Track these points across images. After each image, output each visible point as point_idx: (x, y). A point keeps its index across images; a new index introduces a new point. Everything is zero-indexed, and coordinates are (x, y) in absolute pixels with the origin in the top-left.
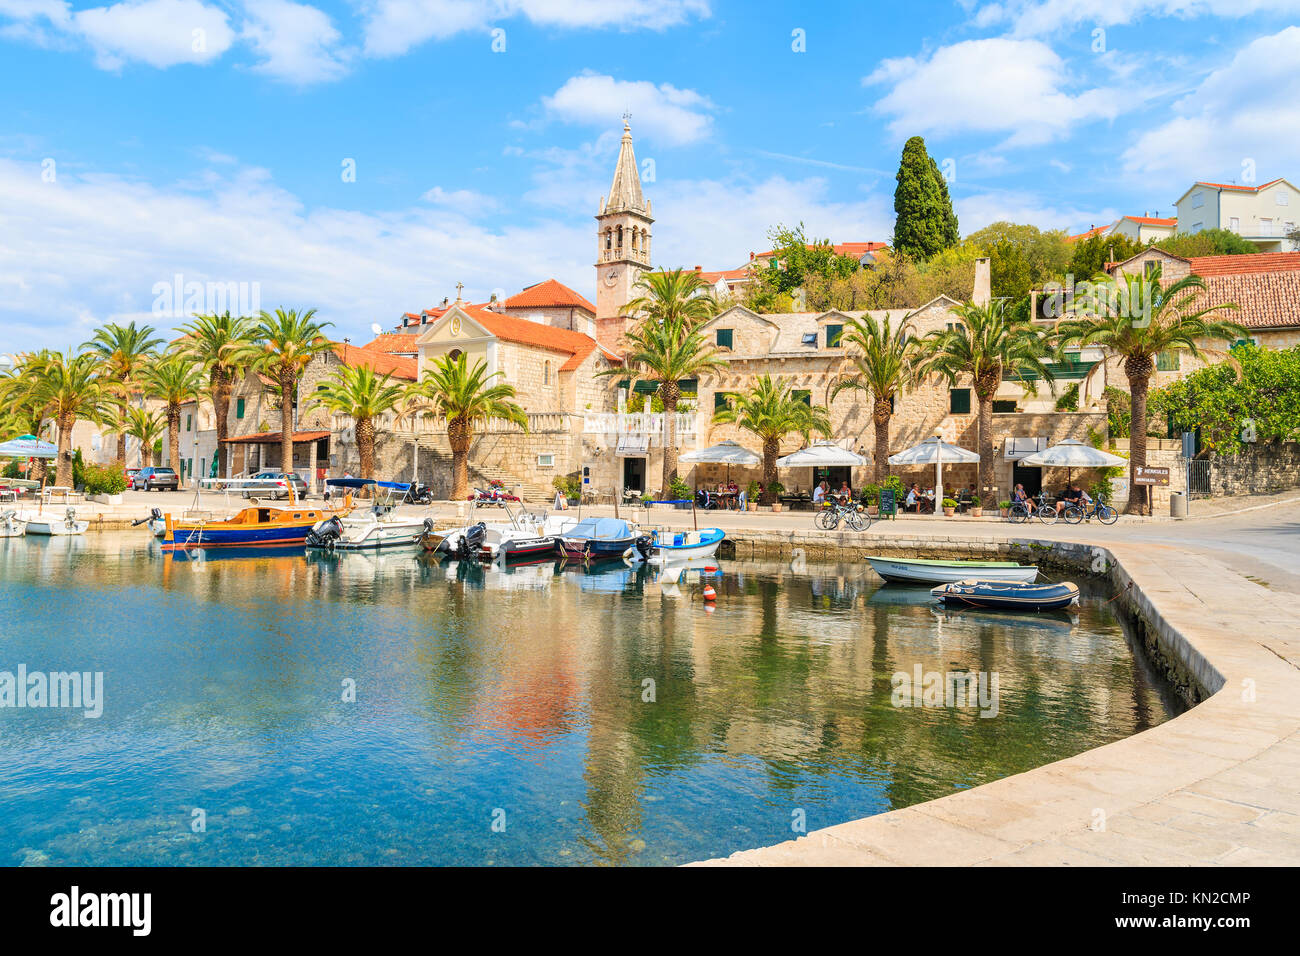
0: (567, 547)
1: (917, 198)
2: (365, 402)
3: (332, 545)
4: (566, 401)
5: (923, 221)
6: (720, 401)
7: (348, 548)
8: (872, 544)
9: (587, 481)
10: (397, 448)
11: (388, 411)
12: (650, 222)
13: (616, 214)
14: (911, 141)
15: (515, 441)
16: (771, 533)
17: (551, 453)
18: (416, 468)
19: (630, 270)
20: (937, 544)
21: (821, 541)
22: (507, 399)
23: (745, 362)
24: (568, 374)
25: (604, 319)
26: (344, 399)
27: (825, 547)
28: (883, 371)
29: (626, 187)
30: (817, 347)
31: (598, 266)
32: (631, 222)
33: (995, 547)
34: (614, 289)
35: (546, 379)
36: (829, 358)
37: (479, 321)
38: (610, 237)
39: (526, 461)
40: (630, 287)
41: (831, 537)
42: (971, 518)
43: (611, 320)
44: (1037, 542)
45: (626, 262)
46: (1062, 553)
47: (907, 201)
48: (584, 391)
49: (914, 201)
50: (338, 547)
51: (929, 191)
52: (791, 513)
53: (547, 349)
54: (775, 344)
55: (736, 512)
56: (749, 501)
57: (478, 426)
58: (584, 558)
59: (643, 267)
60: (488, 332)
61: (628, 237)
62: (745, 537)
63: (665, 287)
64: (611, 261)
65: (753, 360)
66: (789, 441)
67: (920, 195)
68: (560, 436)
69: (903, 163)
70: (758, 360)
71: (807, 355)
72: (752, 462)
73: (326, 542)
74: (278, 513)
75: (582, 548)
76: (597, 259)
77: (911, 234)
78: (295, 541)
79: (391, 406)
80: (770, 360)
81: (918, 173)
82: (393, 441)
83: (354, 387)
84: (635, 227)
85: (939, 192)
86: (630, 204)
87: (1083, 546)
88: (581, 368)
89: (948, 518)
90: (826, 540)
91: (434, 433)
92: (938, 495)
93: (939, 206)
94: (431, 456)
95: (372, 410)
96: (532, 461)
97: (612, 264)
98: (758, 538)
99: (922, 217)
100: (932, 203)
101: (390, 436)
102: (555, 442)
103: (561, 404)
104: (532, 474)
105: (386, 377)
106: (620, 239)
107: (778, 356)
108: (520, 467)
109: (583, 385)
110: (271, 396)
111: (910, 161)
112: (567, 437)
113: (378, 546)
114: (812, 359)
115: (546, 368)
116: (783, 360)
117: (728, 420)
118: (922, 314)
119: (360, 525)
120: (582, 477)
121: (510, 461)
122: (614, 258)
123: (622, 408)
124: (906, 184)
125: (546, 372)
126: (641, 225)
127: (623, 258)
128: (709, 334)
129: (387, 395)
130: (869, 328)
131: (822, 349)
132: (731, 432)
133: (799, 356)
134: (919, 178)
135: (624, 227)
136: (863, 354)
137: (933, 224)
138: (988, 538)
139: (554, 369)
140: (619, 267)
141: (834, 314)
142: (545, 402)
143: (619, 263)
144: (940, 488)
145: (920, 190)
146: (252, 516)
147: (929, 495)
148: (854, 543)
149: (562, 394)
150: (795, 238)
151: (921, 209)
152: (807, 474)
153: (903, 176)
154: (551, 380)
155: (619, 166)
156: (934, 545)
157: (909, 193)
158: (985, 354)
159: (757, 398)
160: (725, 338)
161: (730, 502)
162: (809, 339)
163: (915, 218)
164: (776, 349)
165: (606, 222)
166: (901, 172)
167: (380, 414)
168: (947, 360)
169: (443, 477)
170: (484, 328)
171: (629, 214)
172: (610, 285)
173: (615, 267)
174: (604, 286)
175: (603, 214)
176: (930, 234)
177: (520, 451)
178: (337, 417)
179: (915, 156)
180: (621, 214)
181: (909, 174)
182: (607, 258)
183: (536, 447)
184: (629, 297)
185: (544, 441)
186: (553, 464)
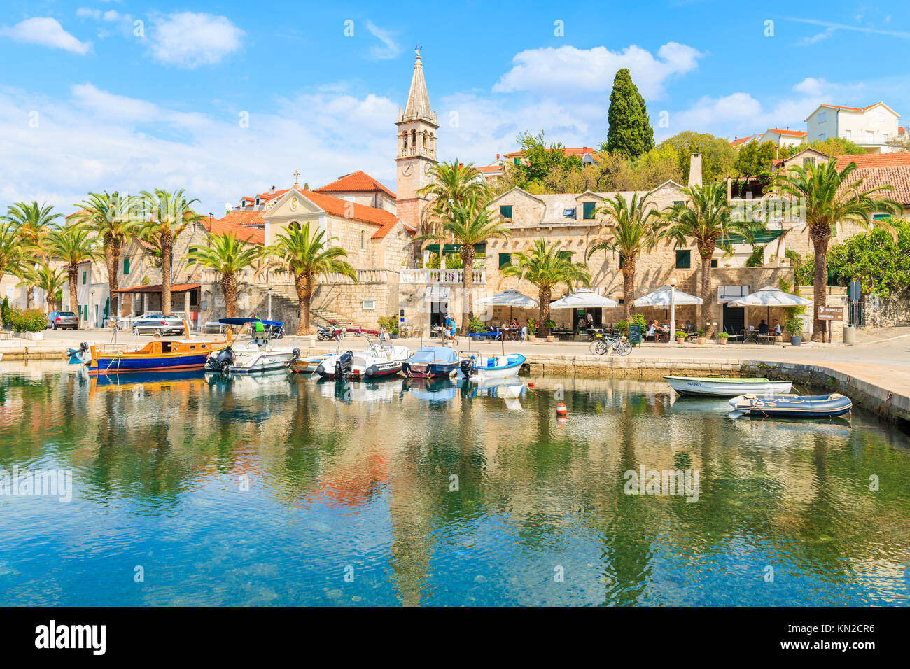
0: (413, 369)
1: (625, 113)
2: (230, 260)
3: (228, 370)
4: (377, 260)
5: (629, 131)
6: (505, 259)
7: (241, 372)
8: (636, 366)
9: (402, 320)
11: (247, 268)
12: (436, 127)
13: (411, 121)
14: (621, 71)
15: (344, 290)
16: (557, 358)
17: (372, 299)
18: (270, 310)
19: (422, 163)
20: (685, 365)
21: (596, 364)
22: (340, 258)
23: (522, 230)
24: (378, 240)
25: (403, 200)
26: (212, 258)
27: (599, 368)
28: (630, 236)
29: (418, 101)
30: (576, 219)
31: (398, 160)
32: (422, 127)
33: (730, 367)
34: (409, 178)
35: (362, 244)
36: (586, 227)
37: (313, 201)
38: (406, 139)
39: (354, 305)
40: (422, 176)
41: (603, 361)
42: (697, 345)
43: (408, 201)
44: (763, 363)
45: (419, 157)
46: (785, 371)
47: (617, 116)
48: (390, 253)
49: (623, 115)
50: (233, 372)
51: (634, 108)
52: (561, 343)
53: (363, 222)
54: (544, 217)
55: (519, 342)
56: (529, 334)
57: (319, 279)
58: (426, 378)
59: (432, 161)
60: (321, 209)
61: (420, 138)
62: (537, 361)
63: (449, 177)
64: (408, 156)
65: (528, 229)
66: (558, 289)
67: (627, 112)
68: (380, 286)
69: (614, 88)
70: (532, 229)
71: (569, 225)
72: (532, 304)
73: (223, 368)
74: (178, 345)
75: (425, 370)
76: (397, 155)
77: (620, 140)
78: (193, 366)
79: (250, 264)
80: (541, 228)
81: (625, 95)
82: (251, 290)
83: (221, 249)
84: (426, 131)
85: (640, 109)
86: (422, 114)
87: (803, 366)
88: (388, 236)
89: (680, 346)
90: (600, 362)
91: (285, 284)
92: (672, 329)
93: (641, 119)
94: (282, 302)
95: (235, 267)
96: (358, 305)
97: (409, 158)
98: (548, 361)
99: (629, 127)
100: (636, 117)
101: (249, 287)
102: (376, 291)
103: (373, 263)
104: (358, 315)
105: (245, 243)
106: (414, 140)
107: (547, 226)
108: (348, 310)
109: (389, 248)
110: (151, 257)
111: (620, 86)
112: (384, 287)
113: (263, 370)
114: (573, 227)
115: (362, 236)
116: (550, 229)
117: (513, 273)
118: (654, 194)
119: (247, 353)
120: (399, 317)
121: (341, 306)
122: (409, 155)
123: (428, 265)
124: (617, 103)
125: (362, 239)
126: (430, 130)
127: (417, 154)
128: (494, 209)
129: (246, 255)
130: (620, 204)
131: (580, 220)
132: (512, 282)
133: (563, 225)
134: (626, 99)
135: (417, 131)
136: (616, 224)
137: (636, 133)
138: (723, 360)
139: (368, 237)
140: (413, 160)
141: (589, 194)
142: (361, 262)
143: (414, 158)
144: (673, 323)
145: (627, 107)
146: (157, 347)
147: (665, 329)
148: (622, 365)
149: (373, 255)
150: (537, 142)
151: (628, 122)
152: (569, 314)
153: (614, 98)
154: (366, 245)
155: (412, 85)
156: (682, 366)
157: (619, 110)
158: (708, 223)
159: (535, 256)
160: (506, 212)
161: (515, 335)
162: (570, 213)
163: (624, 128)
164: (545, 221)
165: (403, 127)
166: (613, 94)
167: (241, 270)
168: (680, 228)
169: (291, 317)
170: (316, 205)
171: (422, 121)
172: (407, 174)
173: (410, 161)
174: (402, 175)
175: (401, 121)
176: (634, 140)
177: (349, 297)
178: (206, 272)
179: (623, 83)
180: (415, 121)
181: (619, 96)
182: (404, 154)
183: (361, 294)
184: (421, 184)
185: (367, 290)
186: (374, 308)
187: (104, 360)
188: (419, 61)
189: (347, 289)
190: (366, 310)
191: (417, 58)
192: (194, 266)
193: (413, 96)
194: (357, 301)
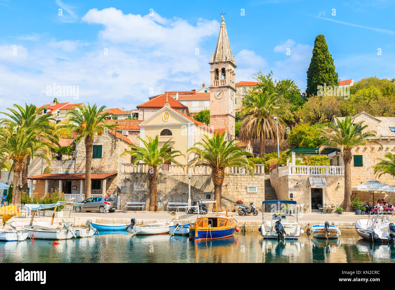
1: (324, 63)
12: (235, 66)
13: (222, 62)
14: (320, 36)
15: (232, 179)
17: (255, 186)
19: (230, 90)
23: (370, 140)
25: (215, 115)
29: (226, 49)
32: (230, 67)
34: (220, 100)
38: (218, 74)
39: (240, 190)
40: (230, 100)
43: (220, 116)
45: (228, 87)
47: (319, 65)
49: (323, 64)
51: (330, 60)
60: (190, 121)
61: (228, 74)
64: (219, 86)
65: (373, 139)
67: (326, 62)
68: (260, 177)
69: (315, 46)
70: (376, 140)
76: (210, 84)
77: (322, 80)
81: (324, 51)
84: (231, 69)
86: (229, 57)
96: (244, 190)
97: (220, 87)
99: (327, 72)
102: (257, 180)
104: (243, 197)
106: (224, 75)
108: (236, 193)
111: (320, 46)
112: (264, 178)
120: (289, 198)
122: (220, 85)
126: (233, 69)
127: (227, 84)
134: (324, 54)
135: (226, 69)
137: (331, 76)
140: (223, 89)
143: (224, 87)
145: (325, 59)
151: (326, 69)
153: (317, 52)
157: (320, 61)
163: (324, 73)
165: (215, 66)
166: (315, 50)
170: (186, 119)
171: (230, 62)
172: (218, 98)
173: (221, 89)
174: (215, 99)
175: (213, 62)
176: (331, 80)
177: (236, 184)
178: (125, 165)
179: (322, 44)
180: (225, 62)
181: (319, 52)
182: (215, 84)
183: (245, 182)
184: (229, 105)
185: (250, 179)
186: (256, 192)
188: (223, 23)
189: (234, 178)
190: (250, 194)
192: (99, 160)
193: (222, 45)
194: (243, 187)
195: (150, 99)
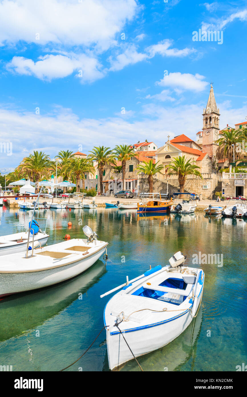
3: (180, 212)
7: (186, 213)
9: (224, 193)
10: (159, 184)
12: (219, 115)
13: (209, 113)
15: (195, 181)
17: (207, 185)
18: (168, 189)
19: (214, 130)
22: (197, 169)
24: (199, 161)
25: (205, 145)
29: (212, 105)
31: (203, 129)
32: (214, 115)
34: (208, 136)
38: (207, 120)
39: (199, 187)
43: (208, 145)
45: (213, 128)
48: (204, 167)
53: (193, 154)
57: (187, 177)
59: (218, 129)
60: (179, 150)
61: (213, 120)
68: (210, 180)
74: (161, 203)
76: (203, 127)
82: (158, 181)
84: (215, 117)
86: (214, 110)
88: (203, 160)
91: (174, 179)
94: (172, 187)
96: (201, 187)
97: (208, 128)
101: (157, 180)
102: (208, 182)
104: (201, 191)
106: (210, 121)
108: (196, 189)
109: (204, 165)
110: (113, 169)
112: (212, 180)
120: (222, 192)
121: (193, 187)
122: (208, 127)
126: (217, 116)
127: (212, 126)
135: (212, 117)
139: (195, 160)
140: (210, 129)
143: (210, 128)
146: (152, 203)
155: (209, 99)
165: (206, 116)
170: (177, 148)
171: (214, 113)
173: (209, 129)
174: (205, 135)
175: (204, 114)
177: (197, 184)
178: (140, 175)
180: (211, 113)
182: (206, 127)
183: (202, 183)
184: (214, 138)
185: (205, 181)
186: (208, 188)
187: (141, 208)
188: (212, 89)
189: (196, 181)
190: (204, 190)
191: (211, 88)
192: (132, 172)
193: (210, 103)
194: (200, 186)
195: (175, 138)
